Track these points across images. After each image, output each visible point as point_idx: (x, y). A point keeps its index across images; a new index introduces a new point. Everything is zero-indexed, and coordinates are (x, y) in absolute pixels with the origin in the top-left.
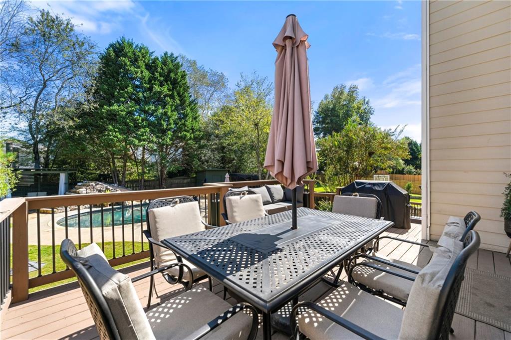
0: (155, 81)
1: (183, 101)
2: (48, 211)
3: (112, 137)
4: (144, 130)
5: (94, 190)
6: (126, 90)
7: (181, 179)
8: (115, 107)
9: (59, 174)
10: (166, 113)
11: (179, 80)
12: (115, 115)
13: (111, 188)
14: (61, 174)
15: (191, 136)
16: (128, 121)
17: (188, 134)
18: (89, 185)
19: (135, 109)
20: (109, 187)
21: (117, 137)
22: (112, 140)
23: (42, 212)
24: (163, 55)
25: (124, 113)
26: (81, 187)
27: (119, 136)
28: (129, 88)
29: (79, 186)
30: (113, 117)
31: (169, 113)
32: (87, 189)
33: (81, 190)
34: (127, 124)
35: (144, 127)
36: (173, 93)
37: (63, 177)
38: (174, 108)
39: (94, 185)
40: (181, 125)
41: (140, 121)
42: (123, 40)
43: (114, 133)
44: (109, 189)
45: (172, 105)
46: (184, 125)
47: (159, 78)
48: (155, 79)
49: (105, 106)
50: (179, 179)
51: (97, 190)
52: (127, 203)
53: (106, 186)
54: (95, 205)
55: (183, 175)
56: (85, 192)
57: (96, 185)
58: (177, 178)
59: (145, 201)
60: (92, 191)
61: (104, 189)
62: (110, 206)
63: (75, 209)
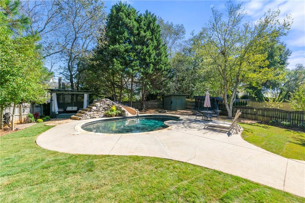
0: (141, 29)
1: (159, 44)
2: (76, 118)
4: (135, 62)
5: (105, 105)
6: (123, 35)
7: (153, 101)
8: (117, 46)
9: (84, 94)
10: (148, 51)
11: (156, 29)
12: (117, 52)
13: (115, 104)
14: (85, 94)
15: (165, 68)
16: (125, 56)
17: (163, 67)
18: (102, 101)
19: (129, 48)
20: (114, 103)
22: (116, 69)
23: (73, 118)
24: (145, 12)
25: (123, 50)
26: (96, 102)
27: (120, 67)
29: (96, 101)
30: (115, 54)
31: (151, 51)
32: (100, 103)
33: (97, 103)
34: (124, 58)
36: (153, 38)
37: (86, 96)
38: (153, 47)
39: (105, 100)
40: (158, 60)
41: (133, 56)
42: (120, 3)
43: (117, 64)
44: (114, 104)
45: (152, 46)
46: (160, 60)
48: (141, 28)
49: (111, 46)
50: (152, 102)
51: (107, 104)
52: (127, 115)
53: (112, 102)
54: (105, 116)
55: (154, 99)
56: (99, 105)
57: (106, 101)
58: (151, 101)
59: (138, 114)
60: (104, 105)
61: (112, 104)
62: (115, 116)
63: (93, 118)
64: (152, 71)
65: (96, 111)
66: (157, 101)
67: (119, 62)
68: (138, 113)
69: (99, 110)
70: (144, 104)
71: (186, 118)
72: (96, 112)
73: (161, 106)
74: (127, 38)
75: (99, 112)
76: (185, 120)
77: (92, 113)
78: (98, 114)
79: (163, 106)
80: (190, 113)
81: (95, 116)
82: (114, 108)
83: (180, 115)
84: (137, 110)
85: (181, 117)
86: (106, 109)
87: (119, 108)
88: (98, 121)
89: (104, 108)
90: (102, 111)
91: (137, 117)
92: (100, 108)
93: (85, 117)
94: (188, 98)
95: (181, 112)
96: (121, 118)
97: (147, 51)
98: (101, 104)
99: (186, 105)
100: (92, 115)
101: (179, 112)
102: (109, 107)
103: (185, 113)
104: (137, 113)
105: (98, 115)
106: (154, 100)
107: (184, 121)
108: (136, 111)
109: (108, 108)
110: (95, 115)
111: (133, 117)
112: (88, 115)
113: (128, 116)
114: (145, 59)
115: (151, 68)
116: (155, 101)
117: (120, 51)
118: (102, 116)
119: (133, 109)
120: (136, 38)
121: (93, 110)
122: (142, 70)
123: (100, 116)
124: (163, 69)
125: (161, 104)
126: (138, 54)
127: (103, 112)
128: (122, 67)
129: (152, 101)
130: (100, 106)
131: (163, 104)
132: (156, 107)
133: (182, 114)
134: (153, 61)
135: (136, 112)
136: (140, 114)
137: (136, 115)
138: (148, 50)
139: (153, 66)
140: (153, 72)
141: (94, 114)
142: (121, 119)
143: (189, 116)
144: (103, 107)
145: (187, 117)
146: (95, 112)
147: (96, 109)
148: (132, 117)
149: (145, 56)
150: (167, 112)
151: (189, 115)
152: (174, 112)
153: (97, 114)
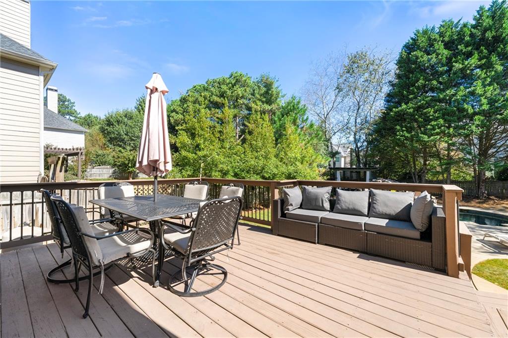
3: (399, 137)
4: (435, 123)
6: (416, 84)
16: (416, 116)
19: (425, 102)
21: (404, 136)
22: (399, 140)
24: (476, 14)
25: (411, 110)
28: (420, 81)
35: (436, 119)
40: (504, 101)
41: (432, 113)
43: (401, 133)
47: (464, 50)
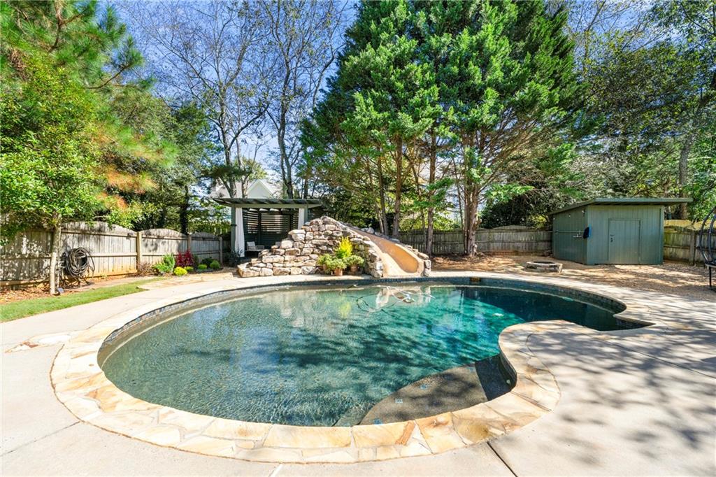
5: (320, 235)
7: (511, 230)
8: (368, 52)
9: (298, 210)
10: (480, 46)
12: (367, 72)
13: (353, 233)
14: (301, 207)
17: (544, 90)
18: (313, 224)
20: (350, 230)
27: (375, 114)
31: (490, 44)
32: (306, 232)
33: (296, 231)
34: (389, 87)
37: (302, 214)
39: (321, 222)
44: (349, 234)
49: (351, 57)
50: (507, 231)
51: (326, 235)
52: (380, 272)
53: (344, 226)
54: (320, 270)
55: (517, 223)
56: (301, 237)
57: (325, 223)
58: (503, 227)
59: (424, 272)
60: (317, 237)
61: (341, 234)
62: (344, 274)
63: (282, 273)
64: (491, 113)
65: (291, 253)
66: (525, 231)
67: (369, 101)
68: (425, 266)
69: (301, 249)
70: (471, 237)
71: (676, 317)
72: (293, 257)
73: (542, 246)
74: (406, 22)
75: (303, 258)
76: (664, 332)
77: (277, 258)
78: (297, 261)
79: (551, 247)
80: (692, 279)
81: (287, 269)
82: (346, 247)
83: (626, 291)
84: (422, 258)
85: (637, 304)
86: (325, 248)
87: (362, 247)
88: (279, 285)
89: (317, 246)
90: (313, 253)
91: (423, 281)
92: (306, 246)
93: (256, 268)
94: (678, 215)
95: (636, 274)
96: (359, 280)
97: (475, 44)
98: (308, 233)
99: (666, 245)
100: (277, 265)
101: (625, 272)
102: (334, 242)
103: (659, 281)
104: (422, 267)
105: (300, 267)
106: (514, 227)
107: (661, 340)
108: (420, 261)
109: (331, 246)
110: (288, 264)
111: (407, 280)
112: (266, 264)
113: (385, 277)
114: (464, 77)
115: (491, 102)
116: (517, 227)
117: (376, 68)
118: (311, 269)
119: (412, 253)
120: (436, 15)
121: (283, 251)
122: (452, 116)
123: (305, 268)
124: (544, 99)
125: (544, 241)
126: (439, 62)
127: (314, 256)
128: (380, 116)
129: (508, 228)
130: (305, 240)
131: (550, 241)
132: (520, 250)
133: (640, 284)
134: (499, 75)
135: (418, 263)
136: (433, 269)
137: (417, 275)
138: (477, 40)
139: (497, 94)
140: (494, 116)
141: (285, 261)
142: (360, 283)
143: (691, 299)
144: (314, 242)
145: (678, 304)
146: (287, 258)
147: (293, 247)
148: (402, 280)
149: (467, 65)
150: (564, 267)
151: (688, 292)
152: (598, 272)
153: (295, 264)
